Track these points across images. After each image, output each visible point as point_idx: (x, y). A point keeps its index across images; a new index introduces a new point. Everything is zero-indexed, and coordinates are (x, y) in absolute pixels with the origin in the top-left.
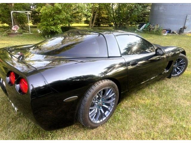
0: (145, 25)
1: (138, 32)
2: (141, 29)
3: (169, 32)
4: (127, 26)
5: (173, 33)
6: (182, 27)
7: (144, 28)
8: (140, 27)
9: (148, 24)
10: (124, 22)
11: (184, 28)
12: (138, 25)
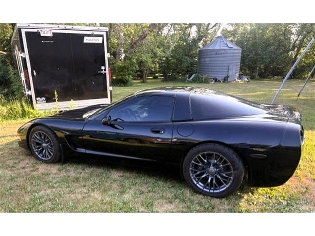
0: (194, 75)
1: (189, 82)
2: (191, 78)
3: (216, 80)
4: (177, 76)
5: (219, 81)
6: (226, 76)
7: (194, 78)
8: (189, 77)
9: (197, 74)
10: (174, 73)
11: (228, 77)
12: (188, 75)
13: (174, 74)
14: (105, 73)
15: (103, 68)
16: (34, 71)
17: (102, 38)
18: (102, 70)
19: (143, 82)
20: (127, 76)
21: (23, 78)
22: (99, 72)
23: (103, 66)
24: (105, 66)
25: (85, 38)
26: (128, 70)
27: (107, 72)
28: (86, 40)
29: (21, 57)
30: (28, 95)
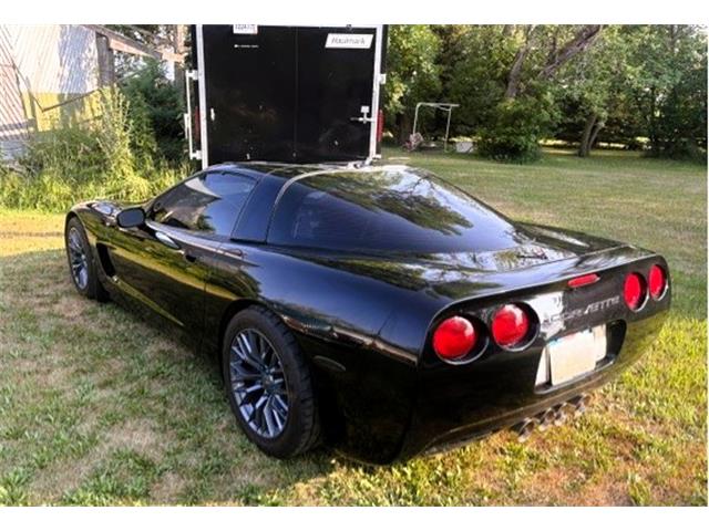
13: (684, 140)
14: (369, 123)
15: (365, 109)
16: (212, 111)
17: (372, 36)
18: (362, 115)
19: (580, 155)
20: (523, 138)
21: (188, 124)
22: (352, 119)
23: (365, 105)
24: (370, 105)
25: (331, 37)
26: (529, 122)
27: (374, 120)
28: (333, 42)
29: (191, 79)
30: (194, 158)
